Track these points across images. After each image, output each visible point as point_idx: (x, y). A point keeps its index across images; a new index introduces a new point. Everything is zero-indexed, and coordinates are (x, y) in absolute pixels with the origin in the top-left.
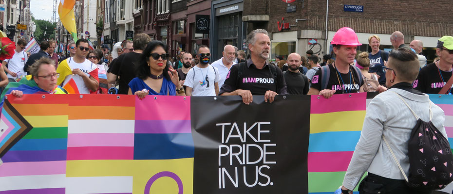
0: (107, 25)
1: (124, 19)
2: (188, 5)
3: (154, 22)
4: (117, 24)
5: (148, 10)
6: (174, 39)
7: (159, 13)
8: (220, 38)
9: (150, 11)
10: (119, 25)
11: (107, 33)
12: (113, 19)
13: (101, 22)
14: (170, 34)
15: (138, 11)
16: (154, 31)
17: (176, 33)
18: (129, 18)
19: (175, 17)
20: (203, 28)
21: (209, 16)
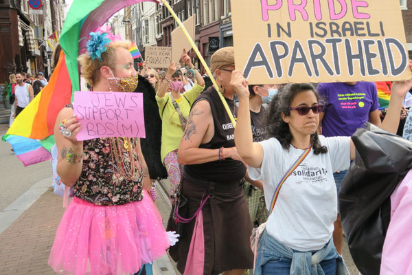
1: (149, 43)
2: (200, 30)
4: (143, 47)
5: (168, 35)
12: (140, 43)
15: (160, 36)
18: (152, 41)
20: (214, 47)
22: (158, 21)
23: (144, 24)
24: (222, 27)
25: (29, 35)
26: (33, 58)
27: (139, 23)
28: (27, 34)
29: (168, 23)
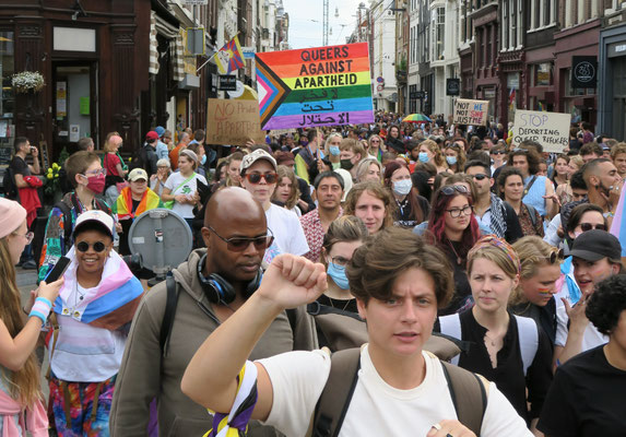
0: (414, 68)
1: (442, 58)
2: (555, 37)
3: (495, 65)
4: (431, 66)
5: (484, 44)
6: (531, 94)
7: (504, 50)
8: (617, 96)
9: (489, 46)
10: (434, 68)
11: (414, 80)
12: (424, 58)
13: (403, 63)
14: (524, 85)
15: (467, 46)
16: (495, 80)
17: (535, 85)
18: (450, 56)
19: (532, 57)
20: (585, 78)
21: (596, 57)
22: (464, 13)
23: (434, 16)
24: (605, 34)
25: (176, 47)
26: (182, 93)
27: (425, 13)
28: (172, 44)
29: (488, 18)
